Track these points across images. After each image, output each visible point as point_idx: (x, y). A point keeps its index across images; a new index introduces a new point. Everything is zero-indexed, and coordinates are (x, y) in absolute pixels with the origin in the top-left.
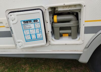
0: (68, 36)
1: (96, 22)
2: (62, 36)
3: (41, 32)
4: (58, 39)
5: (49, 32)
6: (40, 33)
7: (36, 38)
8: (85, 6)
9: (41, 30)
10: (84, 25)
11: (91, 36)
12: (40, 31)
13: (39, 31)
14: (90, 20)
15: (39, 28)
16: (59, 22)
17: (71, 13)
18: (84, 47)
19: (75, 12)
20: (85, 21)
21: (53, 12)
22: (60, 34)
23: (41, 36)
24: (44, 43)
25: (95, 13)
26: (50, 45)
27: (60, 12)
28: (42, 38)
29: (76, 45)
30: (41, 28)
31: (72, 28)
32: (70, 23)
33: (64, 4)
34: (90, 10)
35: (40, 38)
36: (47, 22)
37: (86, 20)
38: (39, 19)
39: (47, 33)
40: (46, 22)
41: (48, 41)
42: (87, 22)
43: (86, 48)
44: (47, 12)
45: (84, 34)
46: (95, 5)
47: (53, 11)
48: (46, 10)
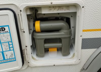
0: (57, 51)
1: (98, 32)
2: (48, 50)
3: (12, 49)
4: (42, 56)
5: (26, 46)
6: (10, 50)
7: (2, 59)
8: (83, 7)
9: (12, 44)
10: (81, 36)
11: (90, 52)
12: (11, 46)
13: (8, 47)
14: (90, 29)
15: (8, 42)
16: (43, 31)
17: (60, 18)
18: (81, 69)
19: (65, 17)
20: (83, 31)
21: (34, 16)
22: (45, 49)
23: (12, 55)
24: (18, 66)
25: (98, 18)
26: (29, 68)
27: (44, 16)
28: (15, 58)
29: (69, 66)
30: (12, 42)
31: (63, 40)
32: (59, 32)
33: (52, 3)
34: (91, 13)
35: (11, 58)
36: (24, 32)
37: (85, 29)
38: (8, 26)
39: (23, 48)
40: (22, 30)
41: (25, 61)
42: (85, 32)
43: (83, 69)
44: (22, 15)
45: (82, 49)
46: (99, 6)
47: (34, 14)
48: (21, 11)
